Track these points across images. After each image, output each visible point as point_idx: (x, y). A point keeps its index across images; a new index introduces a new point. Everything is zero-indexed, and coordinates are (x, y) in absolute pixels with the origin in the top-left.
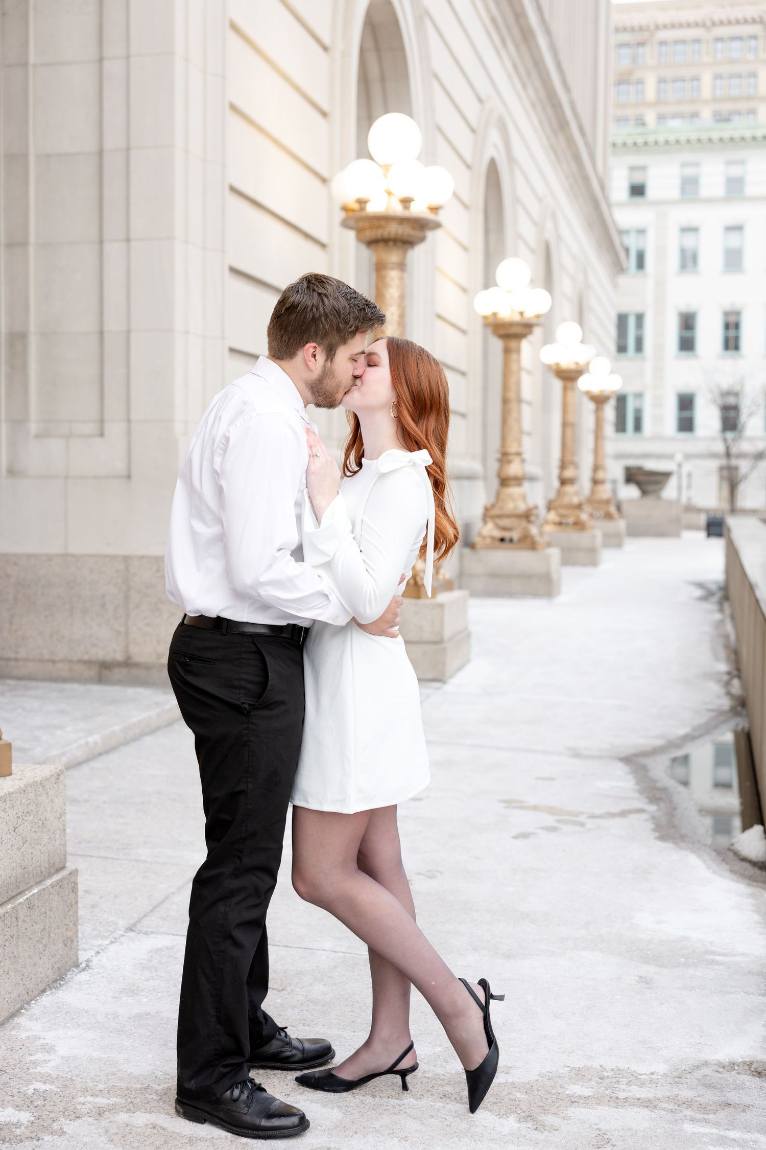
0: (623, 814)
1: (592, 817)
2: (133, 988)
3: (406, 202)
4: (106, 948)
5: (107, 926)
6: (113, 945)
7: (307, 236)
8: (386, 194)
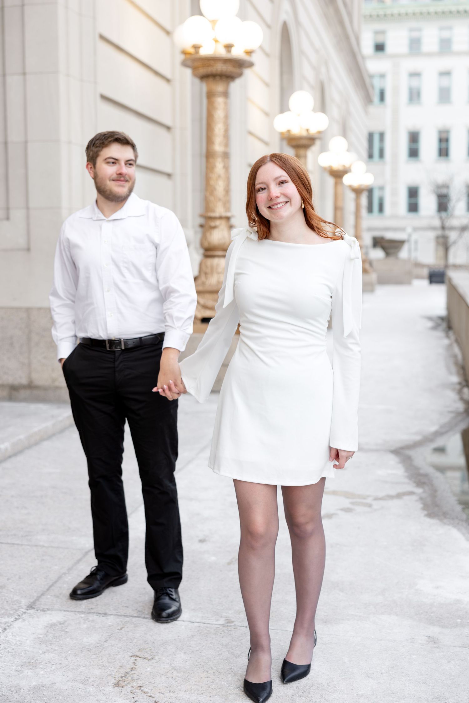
0: (399, 496)
1: (376, 499)
2: (32, 661)
3: (228, 47)
4: (11, 625)
5: (13, 605)
6: (17, 621)
7: (157, 73)
8: (214, 42)
